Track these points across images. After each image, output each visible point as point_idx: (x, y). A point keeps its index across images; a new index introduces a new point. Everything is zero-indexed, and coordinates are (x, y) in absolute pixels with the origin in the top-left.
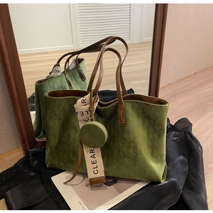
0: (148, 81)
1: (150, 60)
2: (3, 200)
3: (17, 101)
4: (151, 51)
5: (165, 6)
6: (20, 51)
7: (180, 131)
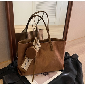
2: (2, 79)
7: (74, 59)
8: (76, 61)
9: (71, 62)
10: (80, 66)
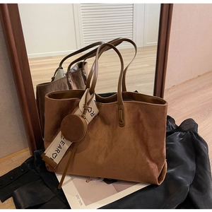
0: (153, 83)
1: (155, 64)
2: (11, 198)
3: (25, 101)
4: (156, 55)
5: (170, 6)
6: (30, 55)
7: (186, 132)
8: (192, 137)
9: (180, 141)
10: (202, 150)
